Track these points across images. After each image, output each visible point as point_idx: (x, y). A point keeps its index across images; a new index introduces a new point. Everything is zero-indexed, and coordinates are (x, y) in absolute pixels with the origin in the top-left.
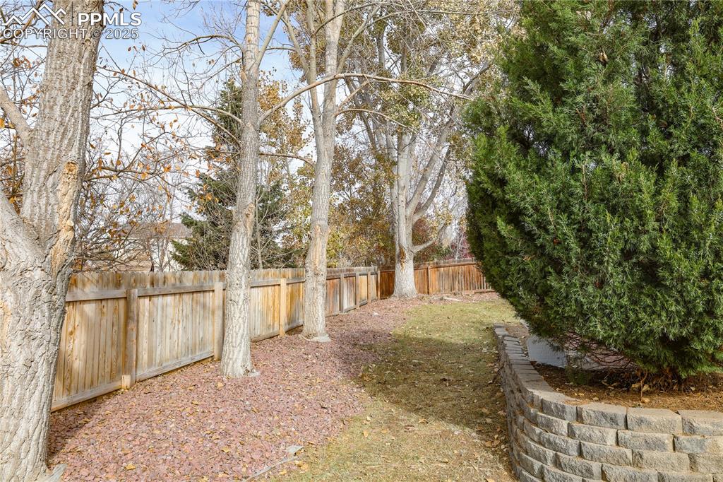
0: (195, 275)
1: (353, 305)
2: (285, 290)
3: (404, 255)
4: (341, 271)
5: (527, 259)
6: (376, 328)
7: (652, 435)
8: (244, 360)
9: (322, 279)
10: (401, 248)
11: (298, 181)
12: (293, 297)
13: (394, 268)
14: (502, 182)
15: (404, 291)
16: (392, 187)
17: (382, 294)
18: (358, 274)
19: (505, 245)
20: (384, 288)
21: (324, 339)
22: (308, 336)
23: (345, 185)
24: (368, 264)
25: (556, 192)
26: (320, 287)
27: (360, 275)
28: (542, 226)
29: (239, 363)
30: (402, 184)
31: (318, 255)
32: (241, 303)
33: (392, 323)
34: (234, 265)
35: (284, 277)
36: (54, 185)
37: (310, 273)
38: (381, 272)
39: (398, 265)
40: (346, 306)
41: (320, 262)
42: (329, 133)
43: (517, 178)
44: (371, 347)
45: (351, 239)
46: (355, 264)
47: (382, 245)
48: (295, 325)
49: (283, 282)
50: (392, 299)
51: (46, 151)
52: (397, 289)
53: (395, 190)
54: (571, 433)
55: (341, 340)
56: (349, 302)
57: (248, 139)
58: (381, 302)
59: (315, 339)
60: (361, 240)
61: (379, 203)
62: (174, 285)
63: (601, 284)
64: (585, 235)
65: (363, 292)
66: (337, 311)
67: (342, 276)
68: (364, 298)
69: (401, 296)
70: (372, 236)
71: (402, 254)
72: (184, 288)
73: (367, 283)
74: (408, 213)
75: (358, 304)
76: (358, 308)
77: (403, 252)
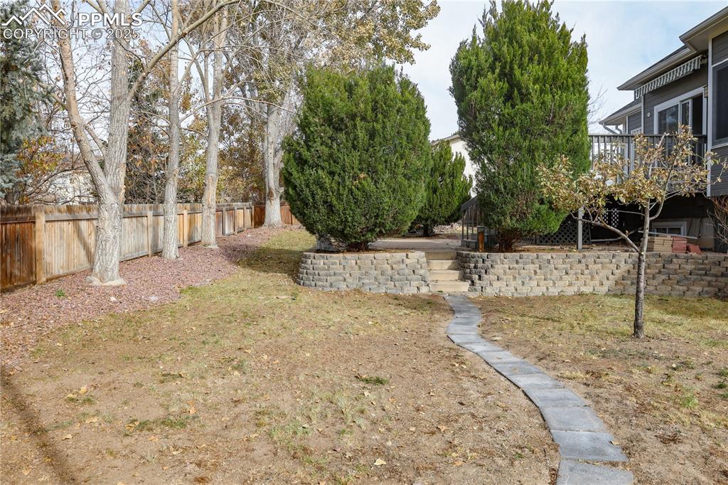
0: (137, 207)
1: (232, 231)
2: (186, 217)
3: (273, 194)
4: (223, 206)
5: (299, 203)
6: (249, 244)
7: (333, 261)
8: (175, 251)
9: (213, 210)
10: (270, 189)
11: (188, 135)
12: (192, 223)
13: (265, 204)
14: (291, 174)
15: (272, 221)
16: (263, 140)
17: (255, 225)
18: (236, 208)
19: (292, 198)
20: (257, 219)
21: (215, 247)
22: (205, 245)
23: (226, 135)
24: (245, 199)
25: (305, 180)
26: (212, 216)
27: (238, 209)
28: (302, 191)
29: (173, 252)
30: (270, 140)
31: (211, 195)
32: (173, 221)
33: (260, 241)
34: (168, 202)
35: (186, 209)
36: (119, 172)
37: (206, 207)
38: (255, 207)
39: (268, 202)
40: (227, 232)
41: (212, 199)
42: (216, 117)
43: (295, 173)
44: (244, 252)
45: (230, 180)
46: (233, 201)
47: (256, 185)
48: (193, 241)
49: (185, 212)
50: (263, 227)
51: (115, 159)
52: (266, 220)
53: (266, 144)
54: (312, 263)
55: (226, 248)
56: (229, 230)
57: (174, 132)
58: (254, 230)
59: (209, 247)
60: (239, 181)
61: (253, 151)
62: (128, 212)
63: (319, 212)
64: (313, 195)
65: (240, 222)
66: (221, 235)
67: (224, 209)
68: (241, 226)
69: (270, 225)
70: (247, 178)
71: (271, 194)
72: (133, 214)
73: (244, 215)
74: (276, 161)
75: (236, 231)
76: (236, 233)
77: (272, 192)
